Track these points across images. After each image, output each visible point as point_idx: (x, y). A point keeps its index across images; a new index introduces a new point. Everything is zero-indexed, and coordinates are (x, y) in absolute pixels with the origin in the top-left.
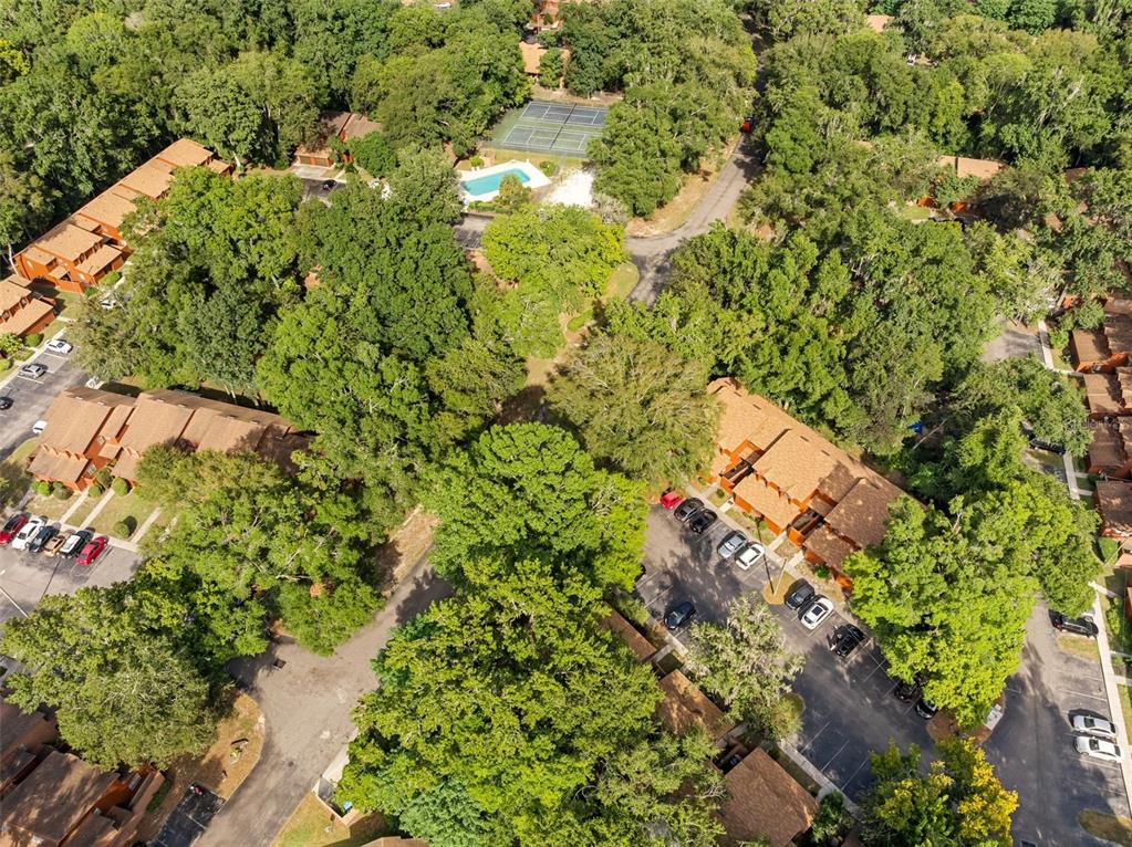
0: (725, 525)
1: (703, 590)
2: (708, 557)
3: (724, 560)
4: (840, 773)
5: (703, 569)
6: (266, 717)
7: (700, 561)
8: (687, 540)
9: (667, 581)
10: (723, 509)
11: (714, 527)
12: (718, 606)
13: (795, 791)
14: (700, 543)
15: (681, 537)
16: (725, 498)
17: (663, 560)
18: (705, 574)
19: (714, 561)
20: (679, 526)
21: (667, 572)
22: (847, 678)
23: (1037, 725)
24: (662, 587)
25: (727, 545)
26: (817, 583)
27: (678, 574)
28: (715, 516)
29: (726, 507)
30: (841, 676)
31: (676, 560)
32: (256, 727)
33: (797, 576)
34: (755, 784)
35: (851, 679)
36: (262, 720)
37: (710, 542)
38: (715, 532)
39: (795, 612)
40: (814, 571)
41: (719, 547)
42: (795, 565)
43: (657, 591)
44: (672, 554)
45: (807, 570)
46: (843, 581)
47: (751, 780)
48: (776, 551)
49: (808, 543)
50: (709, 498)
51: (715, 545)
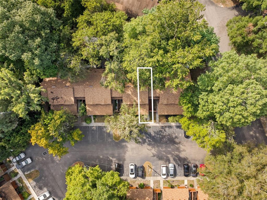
0: (180, 176)
1: (166, 147)
2: (174, 160)
3: (169, 163)
4: (93, 130)
5: (172, 155)
6: (222, 7)
7: (175, 156)
8: (185, 159)
9: (177, 140)
10: (186, 181)
11: (182, 171)
12: (158, 146)
13: (96, 112)
14: (181, 162)
15: (187, 159)
16: (189, 185)
17: (185, 146)
18: (170, 153)
19: (172, 160)
20: (192, 162)
21: (180, 143)
22: (111, 158)
23: (61, 190)
24: (176, 137)
25: (173, 168)
26: (140, 181)
27: (176, 146)
28: (186, 176)
29: (186, 183)
30: (112, 157)
31: (181, 149)
32: (221, 4)
33: (147, 178)
34: (103, 101)
35: (110, 159)
36: (222, 6)
37: (179, 165)
38: (180, 171)
39: (138, 165)
40: (144, 184)
41: (174, 166)
42: (151, 181)
43: (176, 134)
44: (184, 150)
45: (146, 183)
46: (134, 188)
47: (105, 101)
48: (159, 181)
49: (152, 191)
50: (193, 181)
51: (177, 166)
